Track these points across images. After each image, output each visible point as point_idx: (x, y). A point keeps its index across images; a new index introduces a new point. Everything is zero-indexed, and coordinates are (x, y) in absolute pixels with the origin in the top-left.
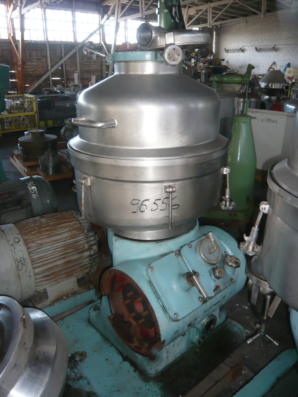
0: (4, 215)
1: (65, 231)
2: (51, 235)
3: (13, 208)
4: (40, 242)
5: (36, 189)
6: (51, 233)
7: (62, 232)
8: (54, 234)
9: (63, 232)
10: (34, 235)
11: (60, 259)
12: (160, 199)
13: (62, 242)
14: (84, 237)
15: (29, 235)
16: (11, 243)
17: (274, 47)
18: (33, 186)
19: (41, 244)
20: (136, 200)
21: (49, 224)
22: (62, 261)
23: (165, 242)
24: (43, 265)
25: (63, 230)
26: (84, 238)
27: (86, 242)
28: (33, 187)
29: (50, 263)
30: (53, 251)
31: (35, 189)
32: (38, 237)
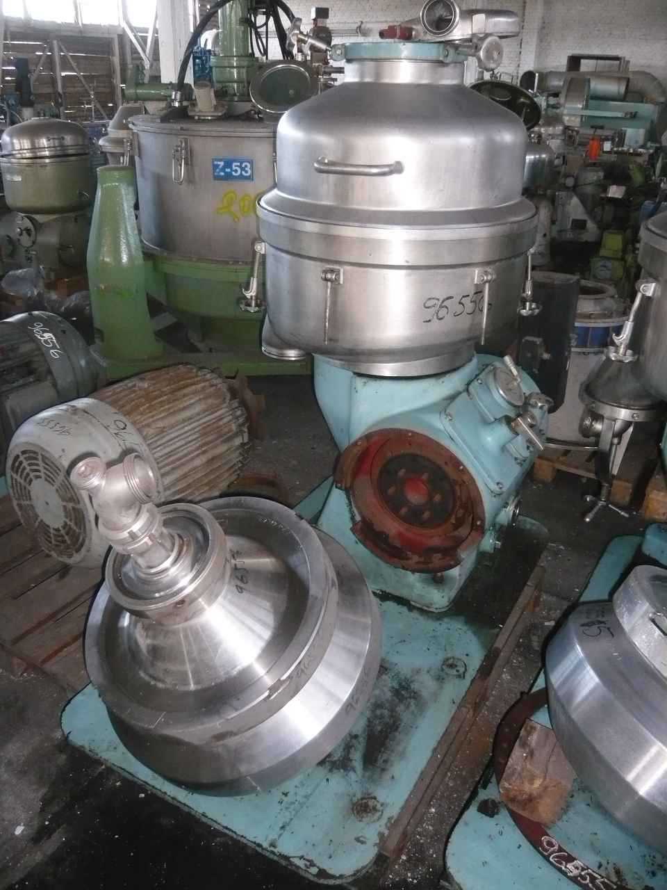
0: (11, 396)
1: (192, 401)
2: (172, 411)
3: (21, 382)
4: (160, 425)
5: (54, 338)
6: (172, 407)
7: (188, 403)
8: (176, 409)
9: (192, 404)
10: (142, 414)
11: (198, 455)
12: (468, 296)
13: (194, 422)
14: (227, 409)
15: (135, 414)
16: (113, 431)
17: (360, 27)
18: (44, 332)
19: (162, 431)
20: (433, 299)
21: (163, 390)
22: (203, 459)
23: (447, 376)
24: (173, 469)
25: (191, 398)
26: (227, 412)
27: (233, 419)
28: (47, 336)
29: (182, 465)
30: (183, 442)
31: (52, 339)
32: (152, 417)
